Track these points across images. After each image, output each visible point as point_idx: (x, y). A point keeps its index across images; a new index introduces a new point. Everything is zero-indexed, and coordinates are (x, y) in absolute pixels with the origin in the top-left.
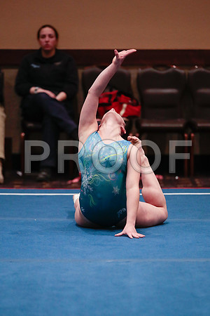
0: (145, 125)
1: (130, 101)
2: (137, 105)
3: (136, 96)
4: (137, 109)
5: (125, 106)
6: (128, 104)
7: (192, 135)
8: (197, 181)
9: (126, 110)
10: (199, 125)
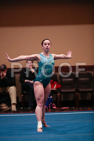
0: (62, 91)
1: (57, 83)
2: (59, 84)
3: (59, 81)
4: (60, 86)
5: (56, 85)
6: (57, 84)
7: (78, 94)
8: (80, 109)
9: (56, 86)
10: (80, 90)
